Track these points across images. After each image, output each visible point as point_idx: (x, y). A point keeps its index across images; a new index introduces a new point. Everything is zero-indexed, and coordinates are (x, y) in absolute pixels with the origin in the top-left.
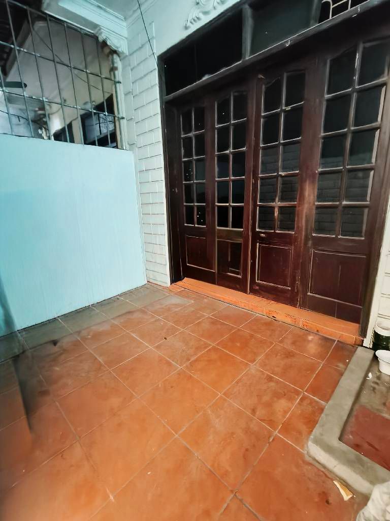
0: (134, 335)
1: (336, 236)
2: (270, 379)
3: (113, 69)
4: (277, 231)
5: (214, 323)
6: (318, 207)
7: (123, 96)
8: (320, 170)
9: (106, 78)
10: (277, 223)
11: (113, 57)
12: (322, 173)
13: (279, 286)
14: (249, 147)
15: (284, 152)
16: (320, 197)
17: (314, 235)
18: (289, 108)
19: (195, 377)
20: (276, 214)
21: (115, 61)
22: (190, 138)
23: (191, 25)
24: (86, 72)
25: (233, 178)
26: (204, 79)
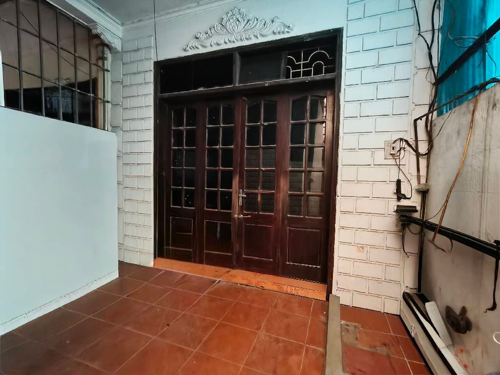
0: (128, 328)
1: (304, 217)
2: (277, 341)
3: (103, 58)
4: (260, 213)
5: (212, 300)
6: (290, 195)
7: (110, 83)
8: (290, 169)
9: (94, 64)
10: (260, 207)
11: (103, 49)
12: (291, 171)
13: (264, 259)
14: (236, 146)
15: (264, 154)
16: (291, 188)
17: (288, 216)
18: (266, 124)
19: (213, 356)
20: (259, 199)
21: (105, 52)
22: (181, 131)
23: (190, 49)
24: (74, 55)
25: (222, 168)
26: (199, 90)
